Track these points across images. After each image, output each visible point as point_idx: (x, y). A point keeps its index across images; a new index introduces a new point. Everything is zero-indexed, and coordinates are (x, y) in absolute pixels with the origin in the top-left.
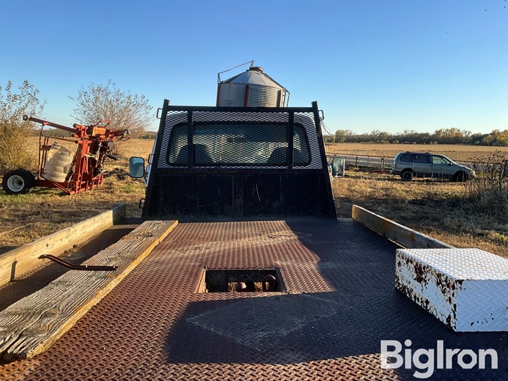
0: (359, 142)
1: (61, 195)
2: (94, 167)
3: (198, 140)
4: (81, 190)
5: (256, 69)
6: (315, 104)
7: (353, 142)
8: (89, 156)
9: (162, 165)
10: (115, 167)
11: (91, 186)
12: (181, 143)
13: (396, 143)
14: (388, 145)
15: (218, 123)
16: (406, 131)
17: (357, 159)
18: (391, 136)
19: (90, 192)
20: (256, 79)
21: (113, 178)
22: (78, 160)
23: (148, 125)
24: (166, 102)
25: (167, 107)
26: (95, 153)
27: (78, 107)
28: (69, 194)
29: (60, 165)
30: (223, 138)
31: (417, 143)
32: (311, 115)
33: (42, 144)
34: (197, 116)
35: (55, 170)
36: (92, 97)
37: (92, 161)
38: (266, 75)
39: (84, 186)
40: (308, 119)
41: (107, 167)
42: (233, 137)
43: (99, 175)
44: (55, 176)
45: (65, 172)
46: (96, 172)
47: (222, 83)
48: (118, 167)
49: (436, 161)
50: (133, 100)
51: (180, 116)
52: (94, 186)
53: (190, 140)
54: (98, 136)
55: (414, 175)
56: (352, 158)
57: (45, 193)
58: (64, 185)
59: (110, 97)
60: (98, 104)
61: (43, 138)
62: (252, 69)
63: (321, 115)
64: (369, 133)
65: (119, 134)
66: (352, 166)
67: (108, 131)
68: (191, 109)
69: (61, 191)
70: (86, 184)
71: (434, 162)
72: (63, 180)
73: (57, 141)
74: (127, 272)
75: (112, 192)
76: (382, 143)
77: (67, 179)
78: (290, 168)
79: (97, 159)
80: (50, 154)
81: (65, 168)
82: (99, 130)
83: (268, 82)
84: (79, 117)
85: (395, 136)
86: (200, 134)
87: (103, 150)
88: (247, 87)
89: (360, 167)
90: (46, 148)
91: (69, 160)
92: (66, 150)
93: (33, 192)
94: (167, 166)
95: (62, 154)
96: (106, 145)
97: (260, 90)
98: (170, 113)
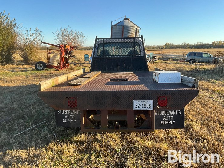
0: (176, 48)
1: (56, 70)
2: (67, 60)
3: (106, 48)
4: (62, 69)
5: (127, 19)
6: (142, 36)
7: (173, 48)
8: (64, 56)
9: (96, 56)
10: (72, 61)
11: (65, 67)
12: (101, 49)
13: (193, 48)
14: (189, 49)
15: (112, 43)
16: (198, 43)
17: (172, 56)
18: (191, 45)
19: (66, 70)
20: (127, 23)
21: (72, 65)
22: (61, 58)
23: (83, 44)
24: (97, 37)
25: (97, 38)
26: (66, 55)
27: (55, 37)
28: (58, 70)
29: (55, 60)
30: (114, 48)
31: (203, 48)
32: (141, 39)
33: (49, 52)
34: (106, 41)
35: (54, 61)
36: (61, 33)
37: (66, 58)
38: (131, 22)
39: (63, 67)
40: (140, 40)
41: (70, 61)
42: (117, 47)
43: (68, 64)
44: (53, 63)
45: (57, 62)
46: (67, 62)
47: (113, 26)
48: (73, 61)
49: (205, 55)
50: (77, 34)
51: (100, 41)
52: (66, 68)
53: (104, 48)
54: (67, 48)
55: (195, 62)
56: (170, 55)
57: (50, 70)
58: (56, 67)
59: (68, 33)
60: (63, 36)
61: (48, 50)
62: (125, 19)
63: (144, 39)
64: (181, 44)
65: (75, 47)
66: (170, 59)
67: (70, 47)
68: (104, 39)
69: (56, 69)
70: (64, 67)
71: (204, 56)
72: (56, 65)
73: (53, 50)
74: (92, 78)
75: (73, 70)
76: (187, 48)
77: (58, 64)
78: (134, 56)
79: (67, 57)
80: (51, 56)
81: (57, 61)
82: (68, 46)
83: (132, 25)
84: (56, 41)
85: (193, 45)
86: (106, 46)
87: (70, 54)
88: (123, 27)
89: (173, 59)
90: (50, 53)
91: (58, 57)
92: (57, 54)
93: (46, 70)
94: (97, 57)
95: (56, 55)
96: (71, 52)
97: (128, 28)
98: (98, 40)
